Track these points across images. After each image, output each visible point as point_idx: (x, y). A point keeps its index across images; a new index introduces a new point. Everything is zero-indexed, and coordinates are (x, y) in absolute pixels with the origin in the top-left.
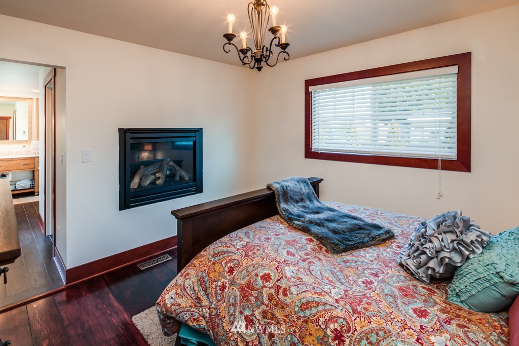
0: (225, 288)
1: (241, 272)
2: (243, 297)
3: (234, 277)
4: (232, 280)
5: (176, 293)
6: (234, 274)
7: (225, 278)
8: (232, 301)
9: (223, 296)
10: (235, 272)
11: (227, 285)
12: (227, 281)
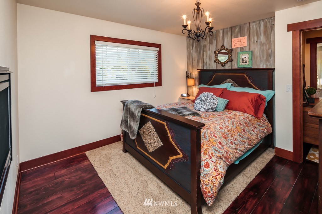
0: (221, 142)
1: (217, 133)
2: (226, 139)
3: (218, 137)
4: (219, 138)
5: (219, 164)
6: (217, 136)
7: (217, 140)
8: (226, 143)
9: (223, 145)
10: (216, 135)
11: (220, 141)
12: (218, 140)
